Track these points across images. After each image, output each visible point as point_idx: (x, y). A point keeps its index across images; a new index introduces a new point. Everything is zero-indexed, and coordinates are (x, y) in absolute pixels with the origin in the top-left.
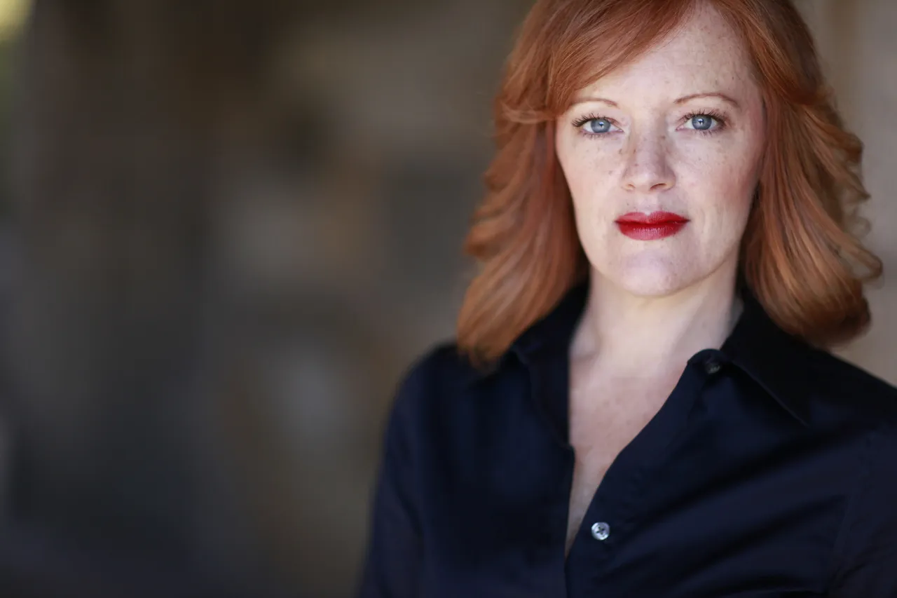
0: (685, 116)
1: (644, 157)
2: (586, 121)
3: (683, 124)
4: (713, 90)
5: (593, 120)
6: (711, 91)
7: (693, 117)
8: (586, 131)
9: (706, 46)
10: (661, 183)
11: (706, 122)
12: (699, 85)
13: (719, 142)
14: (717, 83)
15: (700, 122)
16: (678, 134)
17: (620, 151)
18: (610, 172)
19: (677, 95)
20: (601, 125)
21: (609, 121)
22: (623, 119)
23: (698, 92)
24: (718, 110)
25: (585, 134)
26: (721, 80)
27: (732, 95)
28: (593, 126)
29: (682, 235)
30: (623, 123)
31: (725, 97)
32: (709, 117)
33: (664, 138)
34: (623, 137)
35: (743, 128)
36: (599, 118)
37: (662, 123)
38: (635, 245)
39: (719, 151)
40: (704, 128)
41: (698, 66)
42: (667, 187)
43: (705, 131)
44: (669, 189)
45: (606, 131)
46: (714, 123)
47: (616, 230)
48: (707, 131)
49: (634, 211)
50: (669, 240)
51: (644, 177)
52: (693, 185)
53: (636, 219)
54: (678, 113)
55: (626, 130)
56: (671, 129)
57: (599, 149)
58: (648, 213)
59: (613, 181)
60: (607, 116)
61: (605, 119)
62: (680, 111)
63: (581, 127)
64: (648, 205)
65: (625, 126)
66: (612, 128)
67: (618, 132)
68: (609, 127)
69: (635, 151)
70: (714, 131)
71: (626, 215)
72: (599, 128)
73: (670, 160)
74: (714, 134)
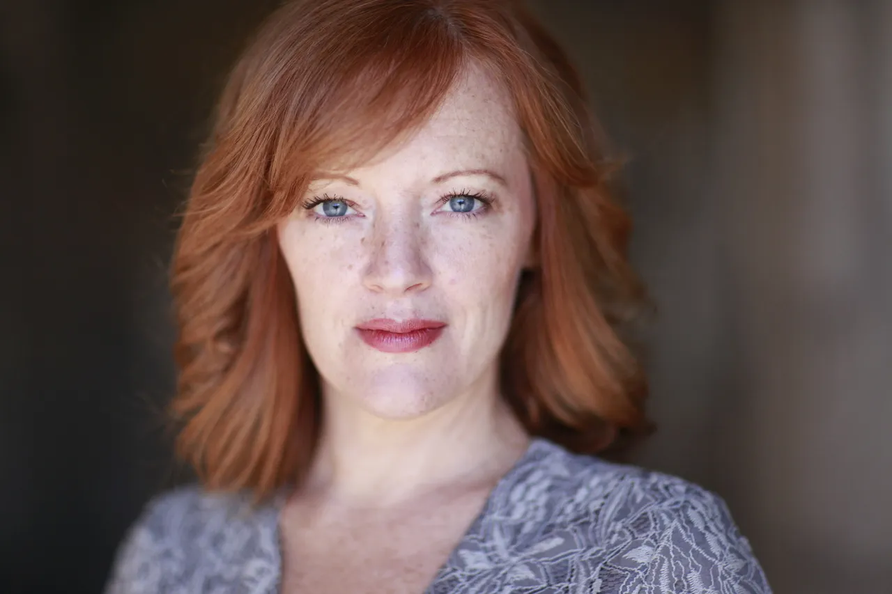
0: (442, 198)
1: (396, 251)
2: (318, 202)
3: (439, 207)
4: (480, 166)
5: (326, 202)
6: (477, 168)
7: (452, 198)
8: (317, 213)
9: (471, 112)
10: (418, 283)
11: (467, 203)
12: (463, 159)
13: (484, 227)
14: (483, 157)
15: (460, 203)
16: (435, 218)
17: (363, 240)
18: (350, 267)
19: (436, 173)
20: (337, 208)
21: (346, 203)
22: (365, 202)
23: (461, 168)
24: (484, 191)
25: (317, 218)
26: (488, 153)
27: (500, 172)
28: (325, 209)
29: (439, 343)
30: (366, 206)
31: (494, 175)
32: (471, 198)
33: (418, 225)
34: (367, 223)
35: (511, 210)
36: (335, 199)
37: (415, 207)
38: (381, 359)
39: (484, 236)
40: (468, 210)
41: (461, 137)
42: (422, 287)
43: (468, 213)
44: (425, 289)
45: (342, 214)
46: (478, 205)
47: (356, 337)
48: (470, 214)
49: (382, 317)
50: (425, 351)
51: (397, 278)
52: (453, 282)
53: (385, 327)
54: (434, 194)
55: (370, 215)
56: (426, 214)
57: (336, 237)
58: (399, 320)
59: (352, 277)
60: (345, 197)
61: (342, 200)
62: (437, 192)
63: (311, 210)
64: (400, 310)
65: (367, 209)
66: (350, 211)
67: (358, 216)
68: (345, 210)
69: (383, 244)
70: (479, 213)
71: (370, 322)
72: (333, 211)
73: (426, 253)
74: (479, 217)
